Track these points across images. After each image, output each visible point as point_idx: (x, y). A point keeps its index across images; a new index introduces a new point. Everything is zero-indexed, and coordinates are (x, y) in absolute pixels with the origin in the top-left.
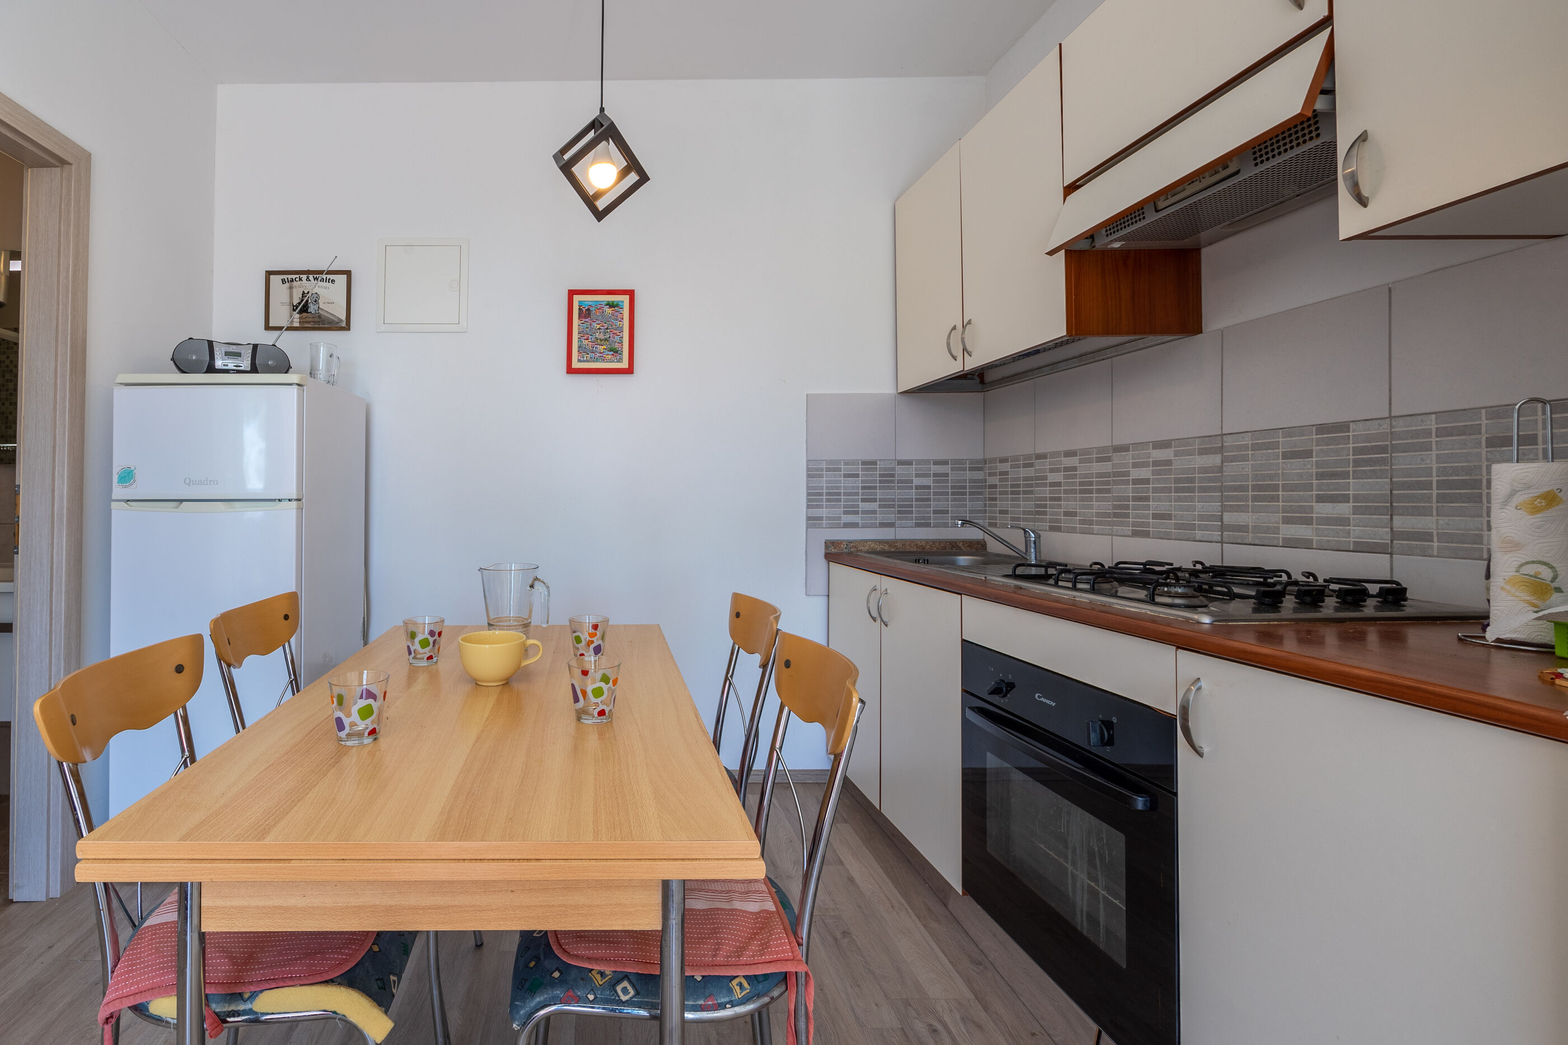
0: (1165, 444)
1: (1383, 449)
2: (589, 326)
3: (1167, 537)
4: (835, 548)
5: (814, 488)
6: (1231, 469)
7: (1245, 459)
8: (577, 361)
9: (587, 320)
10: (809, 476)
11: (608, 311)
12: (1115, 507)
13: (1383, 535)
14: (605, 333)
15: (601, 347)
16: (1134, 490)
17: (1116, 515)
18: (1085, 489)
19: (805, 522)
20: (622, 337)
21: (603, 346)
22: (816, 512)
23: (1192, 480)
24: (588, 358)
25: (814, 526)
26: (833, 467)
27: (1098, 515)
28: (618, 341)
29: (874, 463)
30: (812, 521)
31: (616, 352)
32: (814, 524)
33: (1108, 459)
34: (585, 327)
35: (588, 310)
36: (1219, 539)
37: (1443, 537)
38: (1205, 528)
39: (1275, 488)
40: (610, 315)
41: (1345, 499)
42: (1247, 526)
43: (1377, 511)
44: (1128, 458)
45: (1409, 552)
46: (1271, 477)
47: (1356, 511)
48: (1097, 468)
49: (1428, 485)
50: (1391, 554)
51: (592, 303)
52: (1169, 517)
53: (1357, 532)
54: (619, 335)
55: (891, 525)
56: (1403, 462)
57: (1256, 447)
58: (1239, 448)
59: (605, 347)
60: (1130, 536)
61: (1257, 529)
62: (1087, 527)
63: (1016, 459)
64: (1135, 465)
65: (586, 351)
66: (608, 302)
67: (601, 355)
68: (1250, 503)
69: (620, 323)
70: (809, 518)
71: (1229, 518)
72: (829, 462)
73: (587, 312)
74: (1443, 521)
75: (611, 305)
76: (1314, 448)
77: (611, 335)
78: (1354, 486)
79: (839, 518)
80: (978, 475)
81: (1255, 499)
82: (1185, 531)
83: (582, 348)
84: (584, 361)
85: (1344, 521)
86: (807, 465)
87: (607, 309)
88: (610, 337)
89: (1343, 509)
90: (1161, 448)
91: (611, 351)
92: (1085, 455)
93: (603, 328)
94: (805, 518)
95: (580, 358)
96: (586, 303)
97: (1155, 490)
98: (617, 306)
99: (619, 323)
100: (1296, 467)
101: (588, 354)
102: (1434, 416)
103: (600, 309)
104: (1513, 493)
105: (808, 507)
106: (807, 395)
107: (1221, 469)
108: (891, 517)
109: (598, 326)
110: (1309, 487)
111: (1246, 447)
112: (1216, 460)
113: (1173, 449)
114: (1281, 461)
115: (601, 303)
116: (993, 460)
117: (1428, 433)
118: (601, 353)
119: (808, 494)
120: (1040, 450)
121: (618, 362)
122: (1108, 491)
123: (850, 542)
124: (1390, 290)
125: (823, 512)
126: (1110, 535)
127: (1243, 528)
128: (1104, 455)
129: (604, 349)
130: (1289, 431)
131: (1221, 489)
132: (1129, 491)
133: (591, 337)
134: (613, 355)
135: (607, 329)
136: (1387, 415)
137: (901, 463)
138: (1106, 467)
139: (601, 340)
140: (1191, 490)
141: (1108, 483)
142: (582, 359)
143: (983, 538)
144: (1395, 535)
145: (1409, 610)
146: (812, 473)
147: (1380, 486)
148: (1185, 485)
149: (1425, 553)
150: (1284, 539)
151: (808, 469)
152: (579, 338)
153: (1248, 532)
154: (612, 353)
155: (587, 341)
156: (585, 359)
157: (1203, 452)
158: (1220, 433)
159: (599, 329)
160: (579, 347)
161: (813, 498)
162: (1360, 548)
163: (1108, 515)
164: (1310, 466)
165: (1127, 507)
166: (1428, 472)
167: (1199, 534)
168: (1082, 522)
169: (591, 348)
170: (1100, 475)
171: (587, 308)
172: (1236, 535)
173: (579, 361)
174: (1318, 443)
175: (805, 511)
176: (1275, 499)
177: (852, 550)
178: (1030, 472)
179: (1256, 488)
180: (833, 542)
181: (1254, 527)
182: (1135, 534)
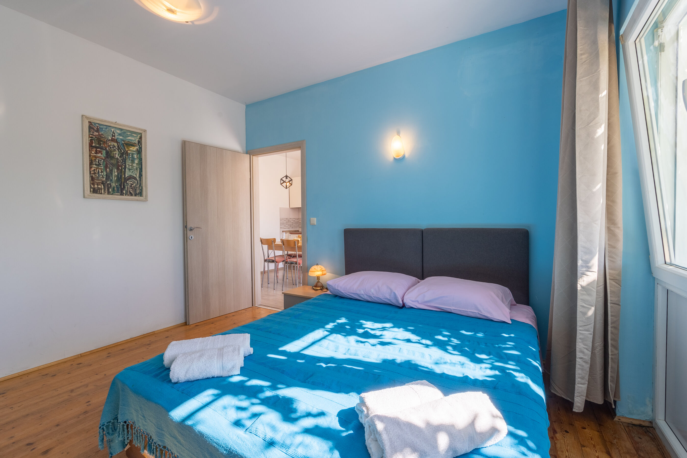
29: (287, 219)
70: (280, 227)
72: (283, 218)
79: (285, 228)
86: (280, 219)
106: (280, 208)
108: (291, 228)
119: (280, 223)
137: (290, 219)
161: (281, 225)
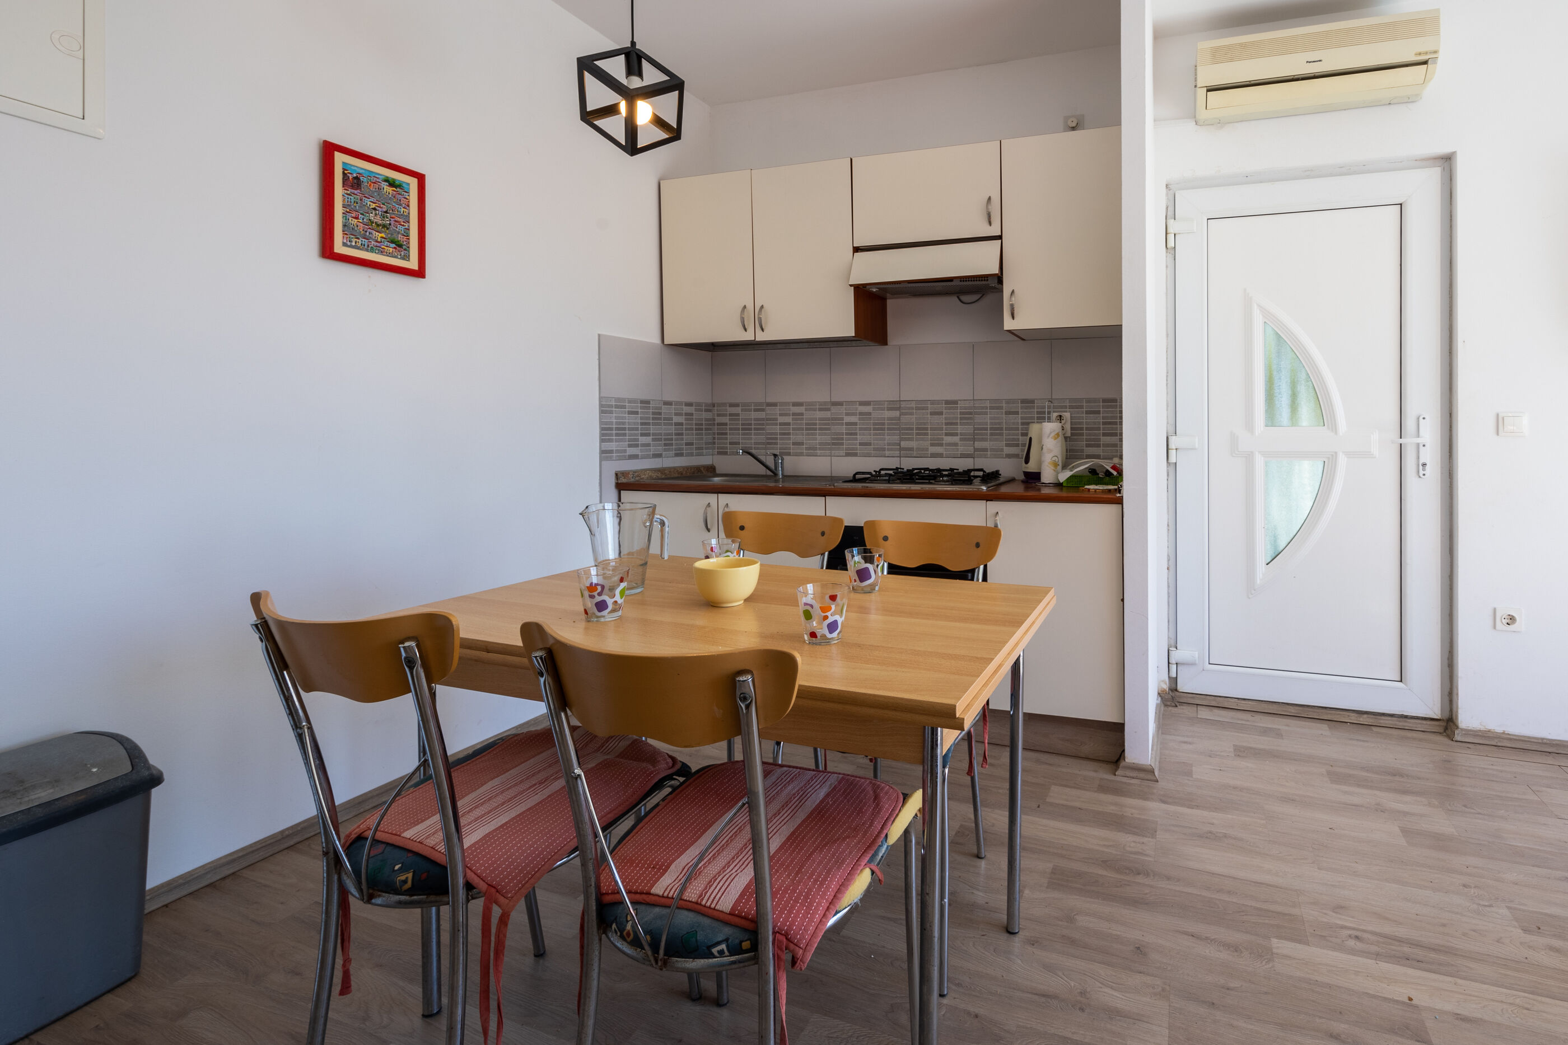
0: (867, 403)
1: (971, 413)
2: (359, 201)
3: (869, 455)
4: (625, 478)
5: (606, 423)
6: (905, 419)
7: (911, 414)
8: (341, 244)
9: (356, 192)
10: (602, 412)
11: (387, 189)
12: (833, 439)
13: (970, 450)
14: (384, 217)
15: (377, 233)
16: (846, 429)
17: (834, 444)
18: (811, 427)
19: (598, 455)
20: (409, 230)
21: (380, 233)
22: (608, 446)
23: (884, 424)
24: (359, 245)
25: (607, 459)
26: (620, 404)
27: (820, 444)
28: (403, 232)
29: (646, 402)
30: (605, 454)
31: (401, 247)
32: (607, 457)
33: (828, 410)
34: (352, 201)
35: (357, 178)
36: (899, 455)
37: (992, 450)
38: (891, 450)
39: (927, 429)
40: (390, 196)
41: (956, 434)
42: (913, 448)
43: (969, 440)
44: (843, 409)
45: (980, 456)
46: (925, 424)
47: (961, 440)
48: (819, 414)
49: (986, 429)
50: (974, 458)
51: (363, 171)
52: (870, 444)
53: (961, 449)
54: (403, 225)
55: (659, 456)
56: (978, 419)
57: (917, 408)
58: (909, 408)
59: (383, 235)
60: (843, 456)
61: (918, 449)
62: (812, 452)
63: (745, 404)
64: (847, 414)
65: (354, 233)
66: (387, 177)
67: (378, 244)
68: (915, 436)
69: (405, 210)
71: (903, 444)
72: (618, 400)
73: (355, 181)
74: (992, 443)
75: (392, 183)
76: (944, 411)
77: (392, 223)
78: (960, 429)
79: (625, 451)
80: (709, 415)
81: (917, 434)
82: (880, 452)
83: (349, 227)
84: (351, 246)
85: (956, 444)
86: (600, 401)
87: (385, 187)
88: (390, 224)
89: (956, 439)
90: (864, 405)
91: (392, 242)
92: (810, 406)
93: (380, 209)
94: (598, 451)
95: (345, 241)
96: (353, 168)
97: (861, 429)
98: (400, 186)
99: (403, 209)
100: (936, 419)
101: (358, 239)
102: (988, 401)
103: (374, 183)
104: (1051, 433)
105: (602, 441)
106: (599, 337)
107: (899, 419)
108: (660, 449)
109: (373, 206)
110: (941, 429)
111: (912, 408)
112: (897, 414)
113: (872, 406)
114: (929, 416)
115: (377, 176)
116: (720, 405)
117: (986, 408)
118: (377, 241)
119: (601, 429)
120: (769, 400)
121: (403, 258)
122: (829, 429)
123: (635, 472)
124: (973, 345)
125: (613, 446)
126: (829, 456)
127: (911, 449)
128: (824, 407)
129: (382, 237)
130: (933, 402)
131: (899, 429)
132: (843, 429)
133: (362, 216)
134: (395, 248)
135: (386, 212)
136: (972, 399)
137: (665, 403)
138: (827, 414)
139: (378, 225)
140: (883, 429)
141: (828, 424)
142: (349, 243)
143: (711, 463)
144: (976, 450)
145: (1002, 480)
146: (605, 409)
147: (969, 429)
148: (879, 427)
149: (986, 457)
150: (931, 454)
151: (601, 406)
152: (343, 213)
153: (913, 451)
154: (393, 245)
155: (356, 220)
156: (353, 244)
157: (889, 409)
158: (899, 400)
159: (375, 209)
160: (344, 226)
162: (964, 456)
163: (829, 444)
164: (942, 419)
165: (842, 439)
166: (986, 424)
167: (887, 453)
168: (807, 449)
169: (363, 232)
170: (821, 419)
171: (355, 175)
172: (908, 452)
173: (344, 244)
174: (946, 408)
175: (598, 445)
176: (927, 434)
177: (637, 478)
178: (762, 415)
179: (917, 429)
180: (623, 473)
181: (916, 448)
182: (848, 455)
